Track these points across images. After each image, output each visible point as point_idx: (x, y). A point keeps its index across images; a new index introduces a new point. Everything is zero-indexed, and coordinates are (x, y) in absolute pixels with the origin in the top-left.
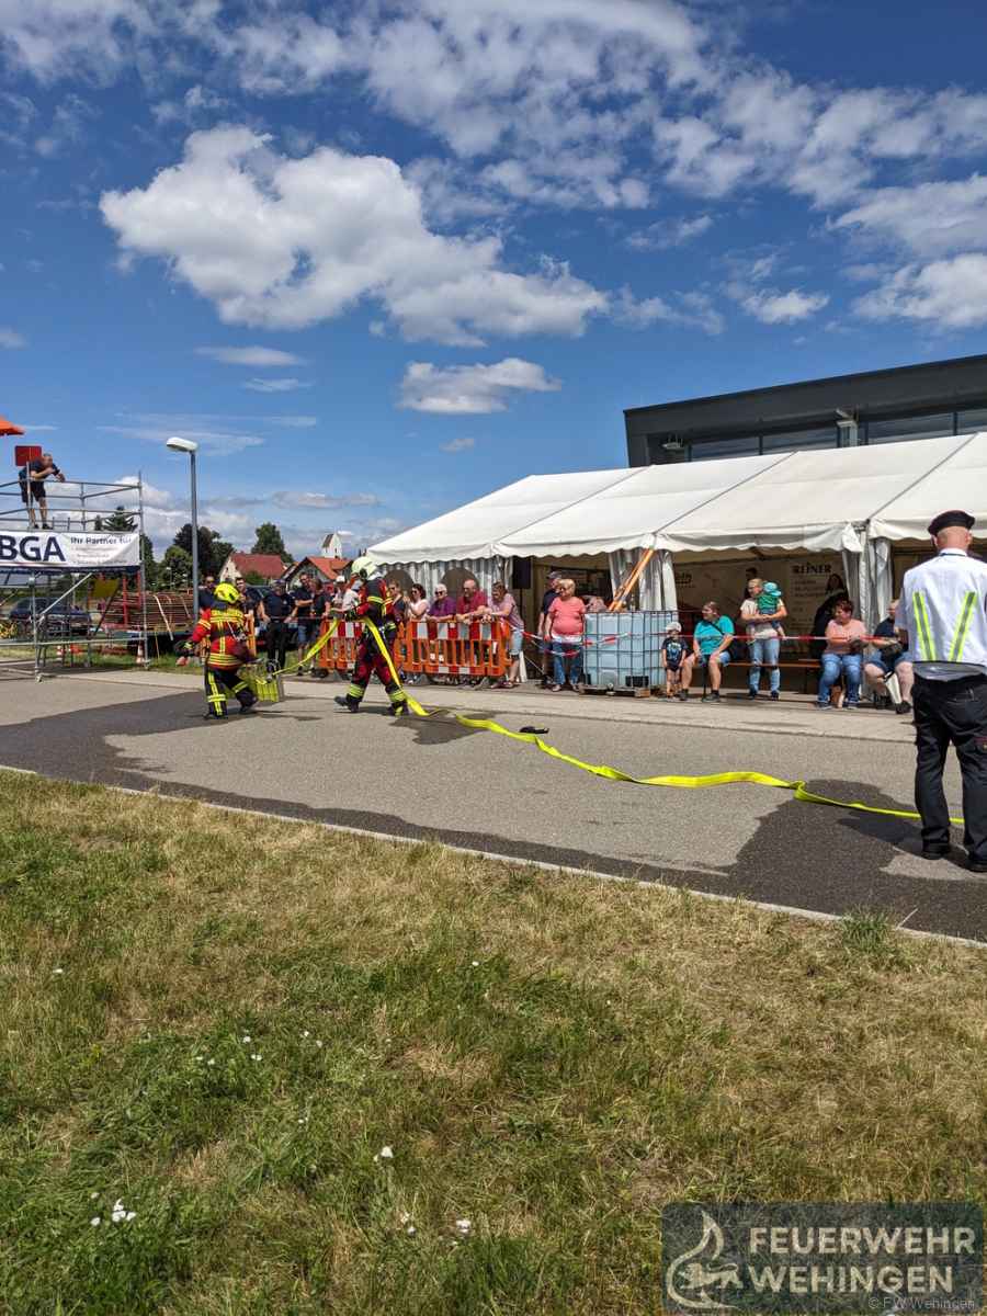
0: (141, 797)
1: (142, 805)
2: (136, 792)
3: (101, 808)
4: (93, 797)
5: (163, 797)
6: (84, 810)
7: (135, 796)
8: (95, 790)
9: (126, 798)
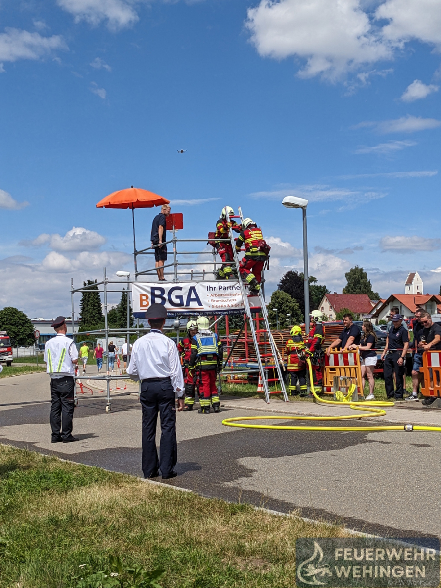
0: (285, 518)
1: (287, 526)
2: (280, 514)
3: (251, 528)
4: (242, 517)
5: (306, 520)
6: (236, 529)
7: (279, 517)
8: (242, 509)
9: (271, 519)
